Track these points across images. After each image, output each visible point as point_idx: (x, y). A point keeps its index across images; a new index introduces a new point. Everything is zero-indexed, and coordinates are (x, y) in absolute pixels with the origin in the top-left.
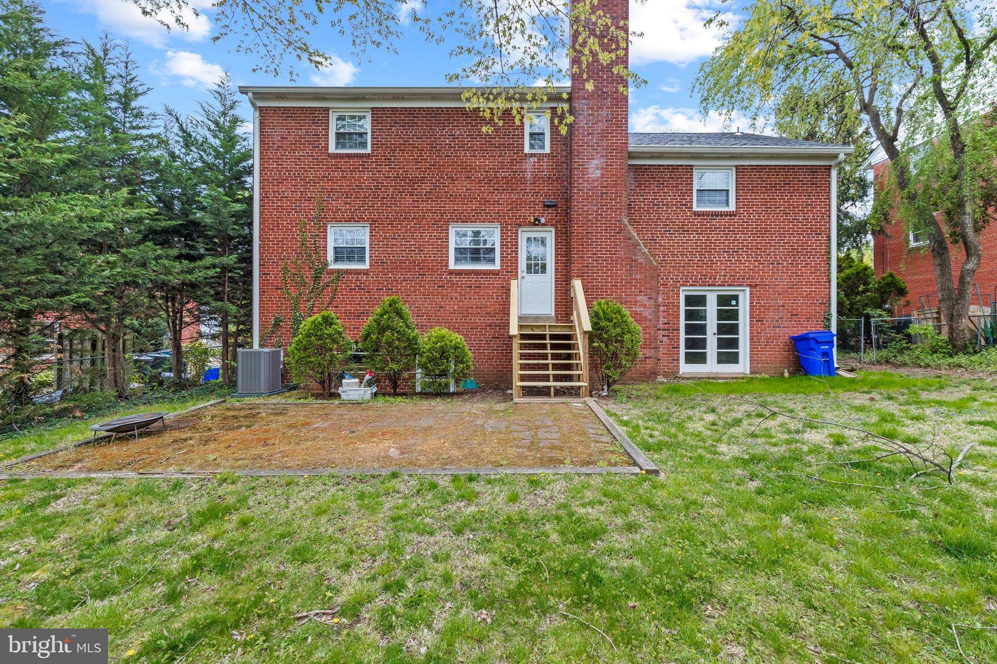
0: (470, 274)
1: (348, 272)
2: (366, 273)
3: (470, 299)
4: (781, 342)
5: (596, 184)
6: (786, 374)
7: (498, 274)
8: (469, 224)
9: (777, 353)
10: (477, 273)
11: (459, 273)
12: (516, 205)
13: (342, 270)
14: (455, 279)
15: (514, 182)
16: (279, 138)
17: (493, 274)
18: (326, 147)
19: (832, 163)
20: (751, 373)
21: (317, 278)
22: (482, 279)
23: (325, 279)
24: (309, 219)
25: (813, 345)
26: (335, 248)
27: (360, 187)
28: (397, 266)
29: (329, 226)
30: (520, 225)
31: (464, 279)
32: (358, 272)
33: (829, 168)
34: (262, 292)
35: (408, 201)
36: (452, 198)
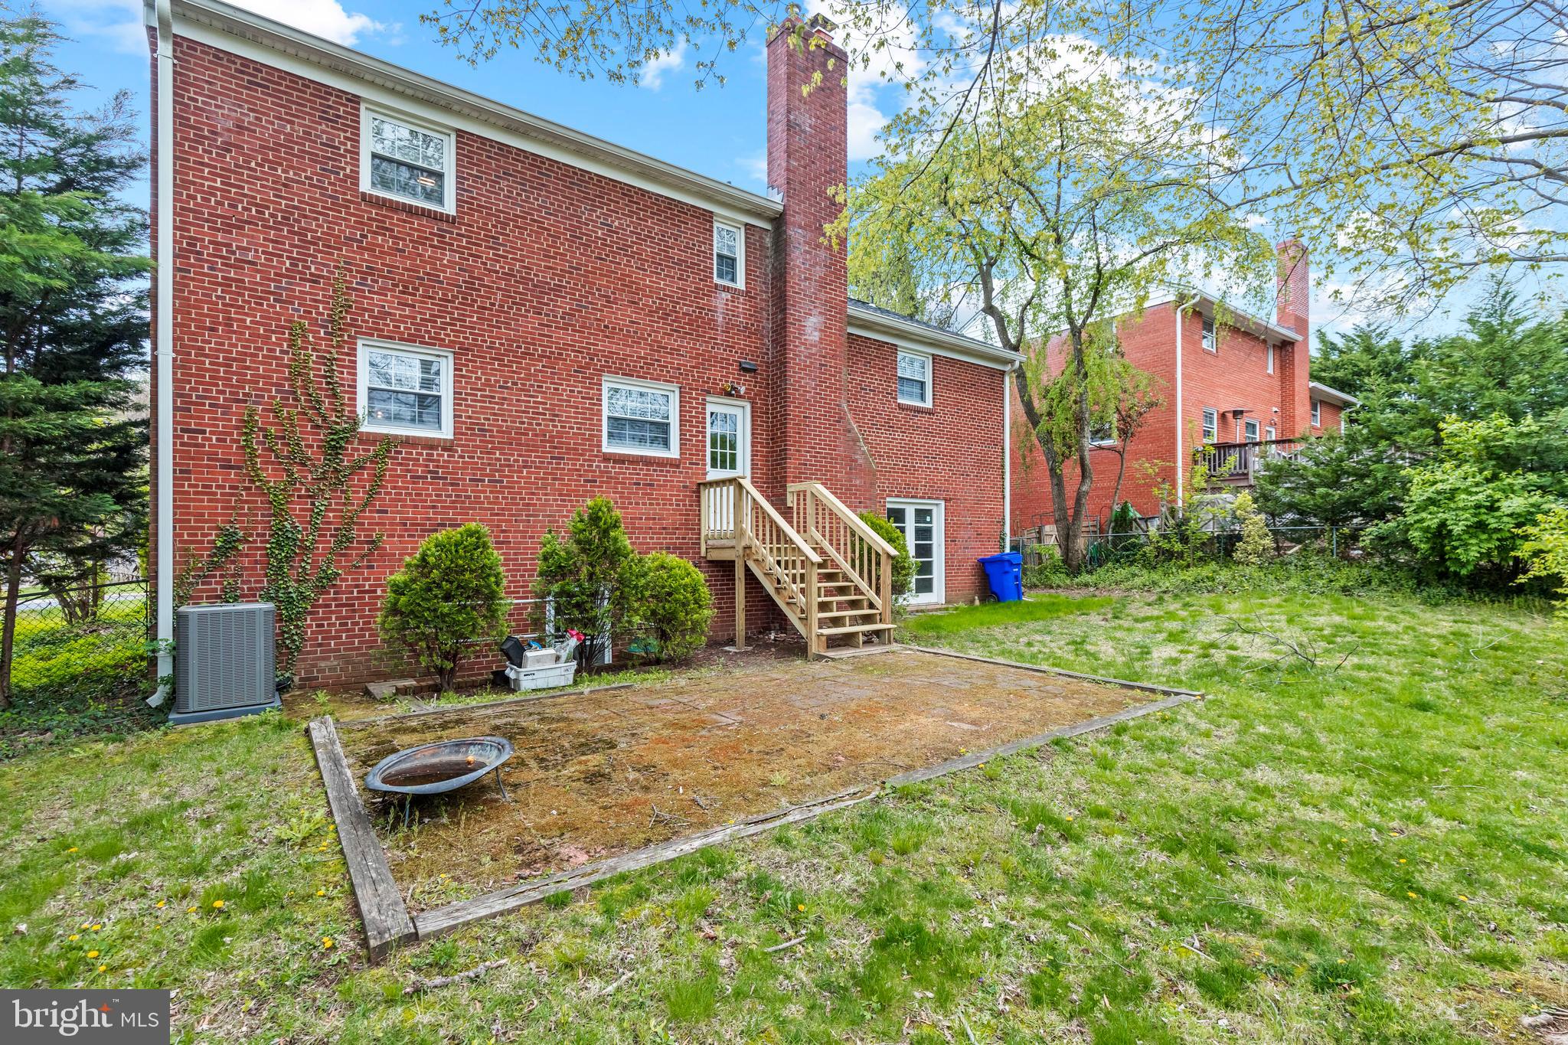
0: (637, 463)
1: (409, 442)
2: (448, 447)
3: (637, 504)
4: (968, 565)
5: (814, 350)
6: (977, 602)
7: (678, 466)
8: (634, 380)
9: (967, 578)
10: (648, 461)
11: (620, 460)
12: (704, 361)
13: (396, 437)
14: (614, 469)
15: (700, 324)
16: (230, 124)
17: (671, 465)
18: (355, 178)
19: (1008, 368)
20: (947, 602)
21: (334, 449)
22: (654, 473)
23: (354, 452)
24: (314, 322)
25: (1007, 568)
26: (371, 390)
27: (434, 277)
28: (512, 439)
29: (360, 343)
30: (709, 392)
31: (628, 471)
32: (430, 445)
33: (1003, 373)
34: (181, 473)
35: (533, 322)
36: (608, 331)
